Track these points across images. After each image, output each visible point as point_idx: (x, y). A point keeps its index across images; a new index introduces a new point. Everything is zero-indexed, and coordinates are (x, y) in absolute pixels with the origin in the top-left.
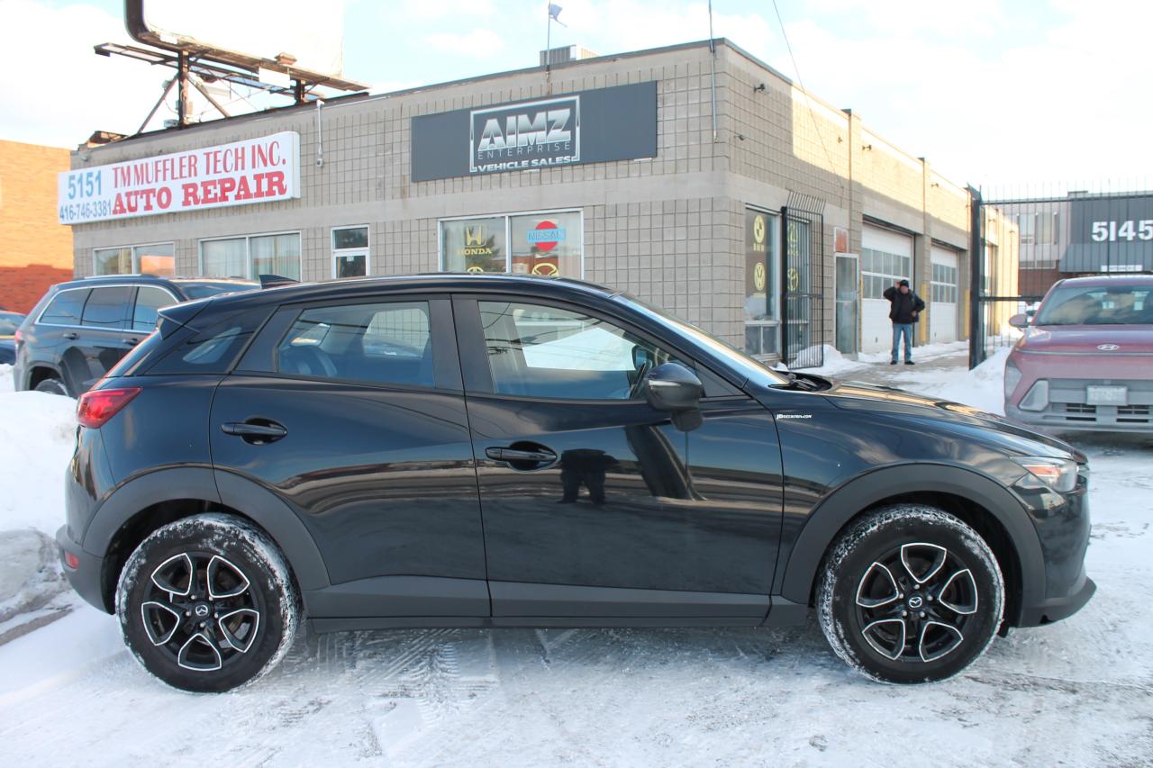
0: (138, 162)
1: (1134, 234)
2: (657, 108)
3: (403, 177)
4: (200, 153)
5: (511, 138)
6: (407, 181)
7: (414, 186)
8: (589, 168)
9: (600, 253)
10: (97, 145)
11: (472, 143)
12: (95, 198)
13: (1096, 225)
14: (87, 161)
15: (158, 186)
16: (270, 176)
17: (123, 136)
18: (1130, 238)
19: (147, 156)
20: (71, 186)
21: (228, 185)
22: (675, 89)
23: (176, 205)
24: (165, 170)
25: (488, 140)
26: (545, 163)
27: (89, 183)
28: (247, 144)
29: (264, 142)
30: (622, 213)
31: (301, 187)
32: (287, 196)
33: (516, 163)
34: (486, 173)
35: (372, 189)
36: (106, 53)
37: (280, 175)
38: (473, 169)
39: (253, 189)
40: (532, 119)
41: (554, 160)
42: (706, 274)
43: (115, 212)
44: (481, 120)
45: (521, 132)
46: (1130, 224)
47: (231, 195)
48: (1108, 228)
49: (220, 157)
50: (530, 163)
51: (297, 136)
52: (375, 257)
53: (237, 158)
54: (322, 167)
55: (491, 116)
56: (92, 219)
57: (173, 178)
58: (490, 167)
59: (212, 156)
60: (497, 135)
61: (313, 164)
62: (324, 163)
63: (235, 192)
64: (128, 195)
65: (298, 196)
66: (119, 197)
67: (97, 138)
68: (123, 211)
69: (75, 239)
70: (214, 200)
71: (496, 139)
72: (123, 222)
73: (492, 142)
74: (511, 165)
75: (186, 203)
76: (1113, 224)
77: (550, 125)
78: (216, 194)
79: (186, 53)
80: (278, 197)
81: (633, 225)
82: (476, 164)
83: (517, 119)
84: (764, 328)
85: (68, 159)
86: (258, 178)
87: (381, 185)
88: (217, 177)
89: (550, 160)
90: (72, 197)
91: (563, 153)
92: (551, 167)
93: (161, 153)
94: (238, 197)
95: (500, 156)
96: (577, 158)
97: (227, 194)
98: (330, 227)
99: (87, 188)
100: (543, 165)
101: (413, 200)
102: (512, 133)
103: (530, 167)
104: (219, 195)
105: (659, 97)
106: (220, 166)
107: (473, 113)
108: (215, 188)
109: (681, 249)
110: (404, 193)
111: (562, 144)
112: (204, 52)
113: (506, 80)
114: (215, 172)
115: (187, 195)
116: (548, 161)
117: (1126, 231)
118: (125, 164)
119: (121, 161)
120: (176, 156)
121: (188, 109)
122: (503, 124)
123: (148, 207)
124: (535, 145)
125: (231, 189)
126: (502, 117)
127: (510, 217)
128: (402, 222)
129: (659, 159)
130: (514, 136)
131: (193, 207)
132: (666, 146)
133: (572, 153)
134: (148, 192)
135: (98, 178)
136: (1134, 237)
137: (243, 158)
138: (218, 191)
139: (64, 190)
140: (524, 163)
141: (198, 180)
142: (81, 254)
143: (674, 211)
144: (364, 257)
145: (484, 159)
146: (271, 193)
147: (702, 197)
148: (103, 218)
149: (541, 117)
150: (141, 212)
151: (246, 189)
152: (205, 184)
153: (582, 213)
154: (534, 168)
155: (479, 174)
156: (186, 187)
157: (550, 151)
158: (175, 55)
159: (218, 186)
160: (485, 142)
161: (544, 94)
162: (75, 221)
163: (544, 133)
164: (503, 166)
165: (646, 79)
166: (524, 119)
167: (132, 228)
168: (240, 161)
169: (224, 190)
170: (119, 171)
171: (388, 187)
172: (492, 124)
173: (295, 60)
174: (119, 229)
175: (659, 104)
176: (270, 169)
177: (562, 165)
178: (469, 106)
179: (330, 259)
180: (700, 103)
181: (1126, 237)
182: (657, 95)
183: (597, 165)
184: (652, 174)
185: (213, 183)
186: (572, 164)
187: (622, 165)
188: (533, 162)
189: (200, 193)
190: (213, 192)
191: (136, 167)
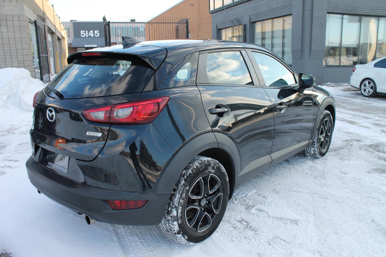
1: (93, 35)
13: (82, 31)
18: (92, 36)
46: (92, 32)
48: (85, 33)
76: (87, 32)
117: (91, 34)
136: (93, 36)
147: (13, 14)
181: (91, 36)
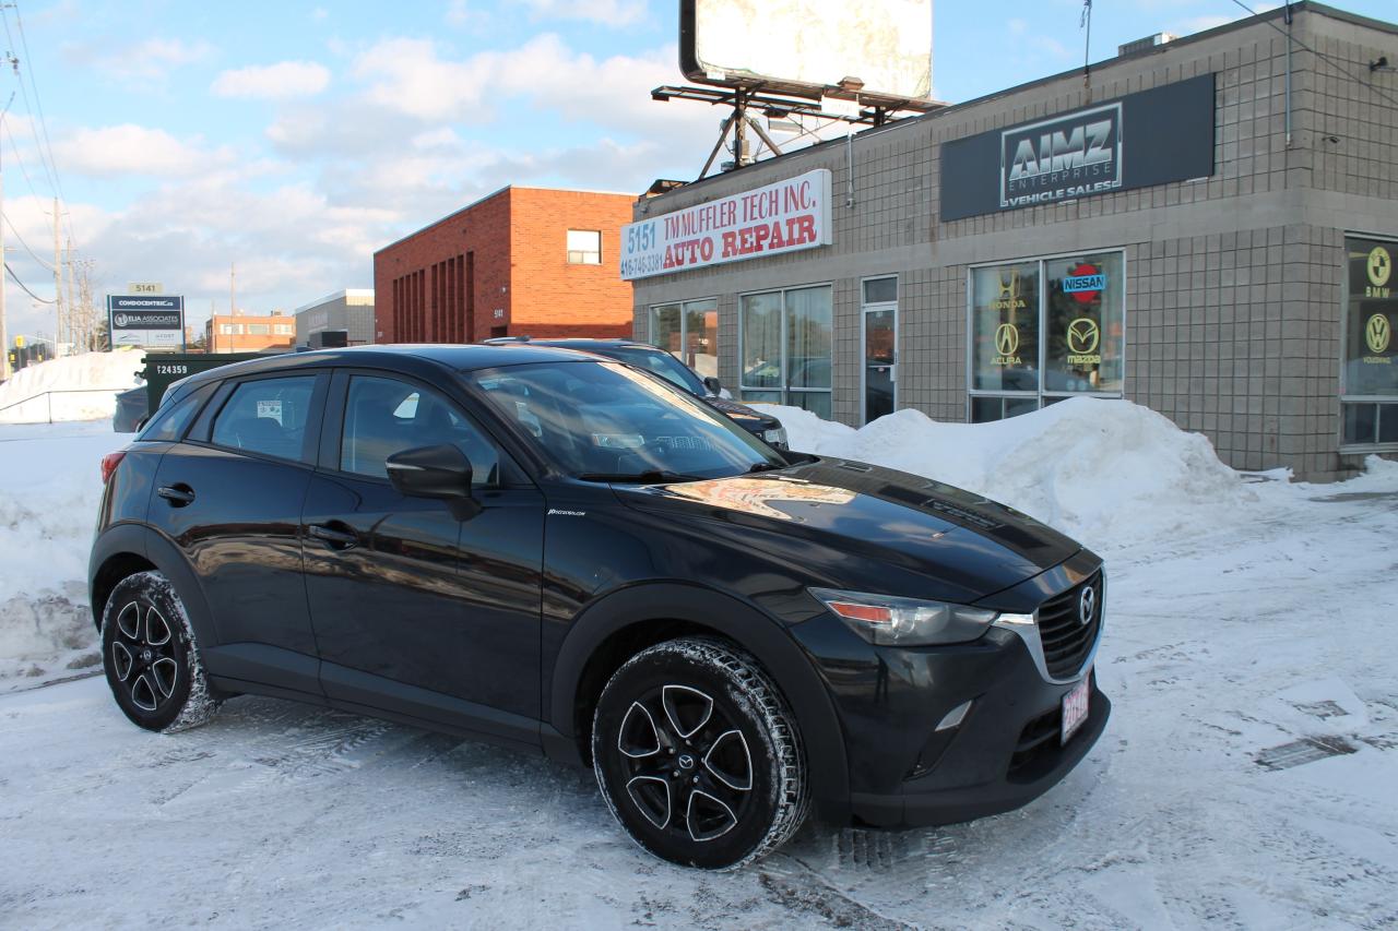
0: (685, 211)
2: (1215, 109)
3: (932, 215)
4: (738, 198)
5: (1045, 162)
6: (937, 221)
7: (943, 226)
8: (1133, 195)
9: (1144, 305)
10: (656, 195)
11: (1003, 170)
12: (650, 251)
14: (645, 212)
15: (701, 236)
16: (801, 220)
17: (684, 183)
19: (697, 203)
20: (631, 239)
21: (762, 233)
22: (1239, 81)
23: (717, 258)
24: (708, 218)
25: (1020, 166)
26: (1082, 191)
27: (645, 235)
28: (781, 186)
29: (796, 182)
30: (1171, 251)
31: (833, 232)
32: (816, 243)
33: (1050, 193)
34: (1019, 207)
35: (902, 230)
36: (665, 98)
37: (810, 219)
38: (1004, 203)
39: (785, 237)
40: (1068, 136)
41: (1092, 187)
42: (1273, 332)
43: (665, 266)
44: (1013, 141)
45: (1056, 155)
47: (765, 243)
49: (756, 202)
50: (1065, 193)
51: (828, 173)
52: (903, 311)
53: (771, 202)
54: (853, 208)
55: (1023, 136)
56: (647, 274)
57: (715, 227)
58: (1021, 199)
59: (749, 201)
60: (1030, 160)
61: (845, 205)
62: (854, 203)
63: (769, 240)
64: (677, 246)
65: (829, 242)
66: (669, 247)
67: (658, 187)
68: (672, 265)
69: (635, 294)
70: (750, 250)
71: (1029, 164)
72: (674, 276)
73: (1024, 168)
74: (1045, 196)
75: (725, 254)
77: (1089, 142)
78: (752, 243)
79: (743, 89)
80: (808, 245)
81: (1185, 268)
82: (1007, 198)
83: (1052, 137)
84: (1382, 406)
85: (630, 212)
86: (790, 223)
87: (910, 226)
88: (753, 224)
89: (1088, 186)
90: (631, 251)
91: (1102, 178)
92: (1089, 196)
93: (707, 200)
94: (771, 246)
95: (1033, 185)
96: (1118, 183)
97: (762, 242)
98: (861, 277)
99: (643, 241)
100: (1080, 194)
101: (941, 243)
102: (1046, 156)
103: (1066, 197)
104: (755, 244)
105: (1218, 94)
106: (756, 214)
107: (1004, 134)
108: (751, 236)
109: (1242, 299)
110: (933, 237)
111: (1101, 166)
112: (762, 85)
113: (1042, 89)
114: (752, 219)
115: (727, 245)
116: (1085, 188)
118: (674, 214)
119: (674, 210)
120: (717, 203)
121: (744, 150)
122: (1036, 145)
123: (693, 260)
124: (1071, 170)
125: (765, 237)
126: (1035, 136)
127: (1045, 261)
128: (930, 270)
129: (1217, 177)
130: (1048, 160)
131: (732, 258)
132: (1226, 159)
133: (1112, 177)
134: (693, 243)
135: (653, 230)
137: (776, 202)
138: (754, 239)
139: (625, 243)
140: (1059, 193)
141: (735, 228)
142: (639, 310)
143: (1235, 246)
144: (893, 311)
145: (1016, 189)
146: (802, 240)
147: (1270, 225)
148: (655, 272)
149: (1078, 133)
150: (687, 265)
151: (779, 236)
152: (742, 232)
153: (1125, 253)
154: (1071, 198)
155: (1010, 209)
156: (725, 236)
157: (1089, 175)
158: (733, 91)
159: (754, 234)
160: (1017, 168)
161: (1083, 104)
162: (633, 277)
163: (1081, 153)
164: (1036, 197)
165: (1202, 71)
166: (1059, 136)
167: (681, 283)
168: (774, 205)
169: (759, 238)
170: (670, 221)
171: (918, 228)
172: (1025, 146)
173: (862, 85)
174: (671, 284)
175: (1219, 105)
176: (802, 213)
177: (1102, 193)
178: (1000, 127)
179: (859, 314)
180: (1270, 97)
182: (1215, 91)
183: (1143, 191)
184: (1208, 198)
185: (749, 230)
186: (1114, 191)
187: (1173, 189)
188: (1069, 190)
189: (738, 243)
190: (750, 240)
191: (684, 216)
